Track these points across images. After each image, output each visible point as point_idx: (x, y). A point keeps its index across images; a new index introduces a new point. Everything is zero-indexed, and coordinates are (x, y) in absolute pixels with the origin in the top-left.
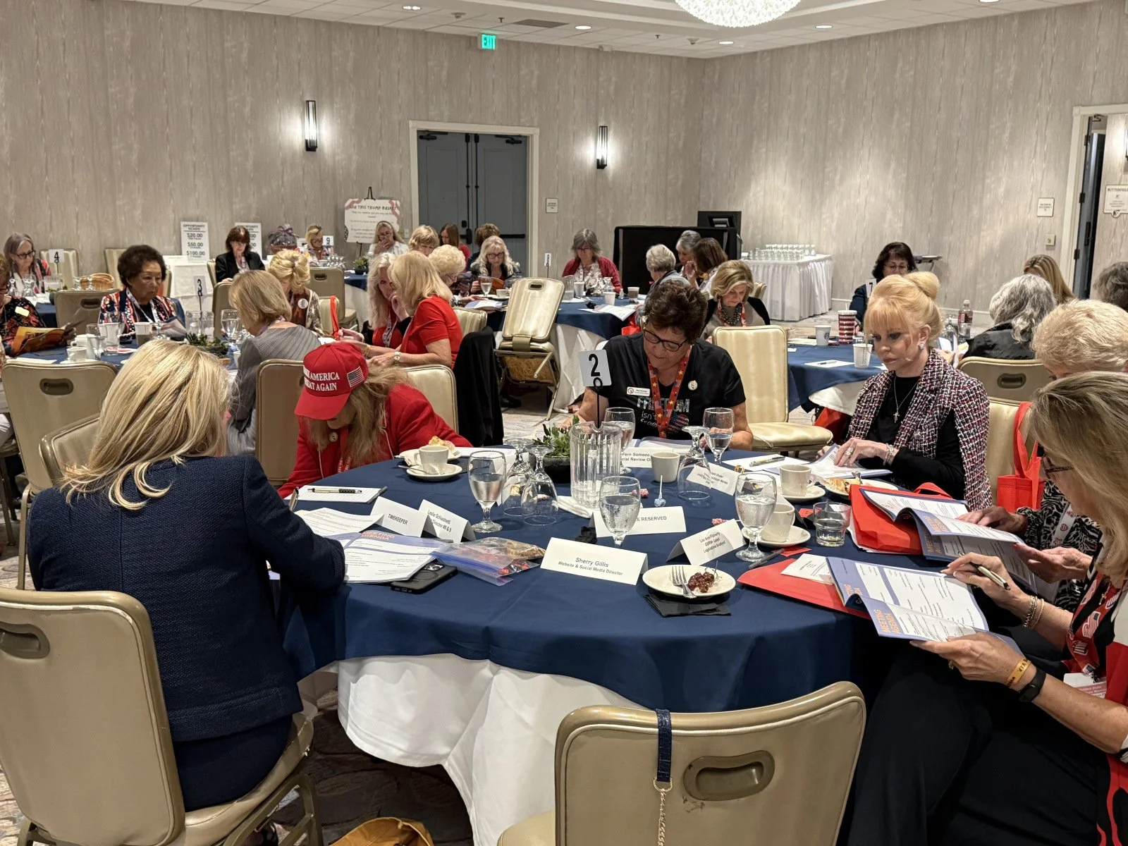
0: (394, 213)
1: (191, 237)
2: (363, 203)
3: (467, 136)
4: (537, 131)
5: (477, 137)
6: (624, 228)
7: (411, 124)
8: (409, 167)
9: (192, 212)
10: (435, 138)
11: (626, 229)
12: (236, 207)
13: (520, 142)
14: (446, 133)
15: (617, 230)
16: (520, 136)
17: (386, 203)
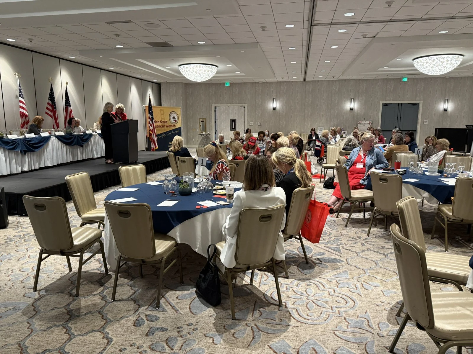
0: (370, 125)
1: (320, 131)
2: (363, 122)
3: (399, 104)
4: (422, 101)
5: (402, 104)
6: (438, 129)
7: (380, 102)
8: (379, 113)
9: (321, 125)
10: (388, 105)
11: (439, 129)
12: (331, 124)
13: (416, 105)
14: (392, 104)
15: (436, 129)
16: (416, 103)
17: (368, 122)
